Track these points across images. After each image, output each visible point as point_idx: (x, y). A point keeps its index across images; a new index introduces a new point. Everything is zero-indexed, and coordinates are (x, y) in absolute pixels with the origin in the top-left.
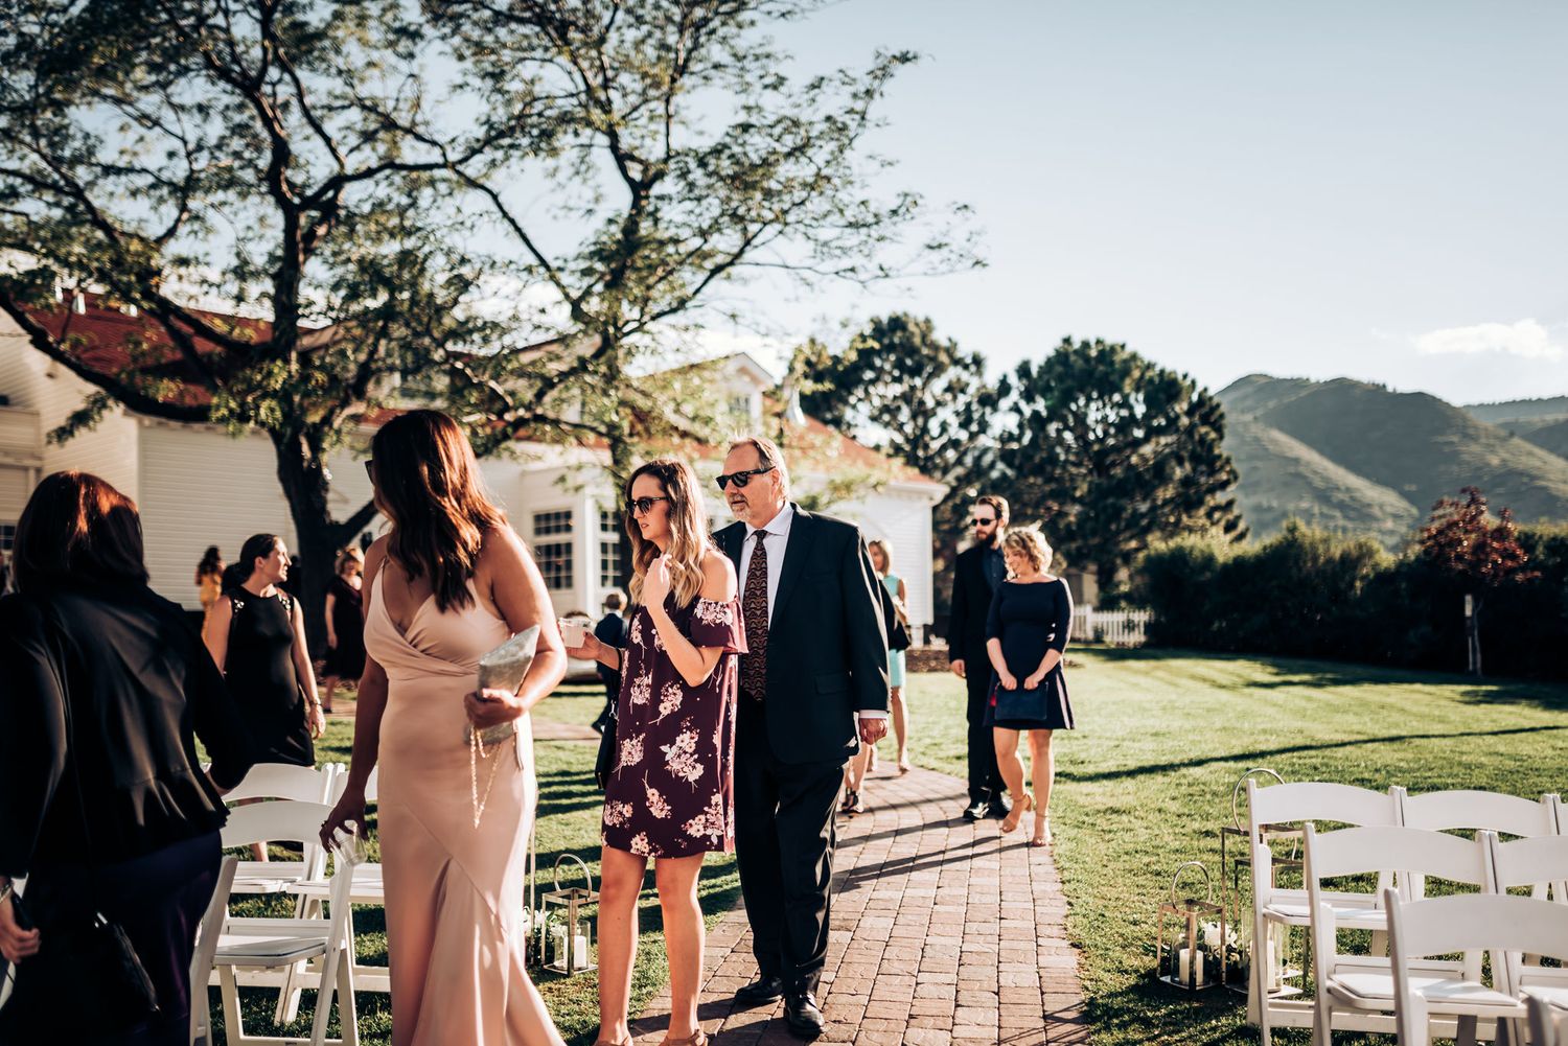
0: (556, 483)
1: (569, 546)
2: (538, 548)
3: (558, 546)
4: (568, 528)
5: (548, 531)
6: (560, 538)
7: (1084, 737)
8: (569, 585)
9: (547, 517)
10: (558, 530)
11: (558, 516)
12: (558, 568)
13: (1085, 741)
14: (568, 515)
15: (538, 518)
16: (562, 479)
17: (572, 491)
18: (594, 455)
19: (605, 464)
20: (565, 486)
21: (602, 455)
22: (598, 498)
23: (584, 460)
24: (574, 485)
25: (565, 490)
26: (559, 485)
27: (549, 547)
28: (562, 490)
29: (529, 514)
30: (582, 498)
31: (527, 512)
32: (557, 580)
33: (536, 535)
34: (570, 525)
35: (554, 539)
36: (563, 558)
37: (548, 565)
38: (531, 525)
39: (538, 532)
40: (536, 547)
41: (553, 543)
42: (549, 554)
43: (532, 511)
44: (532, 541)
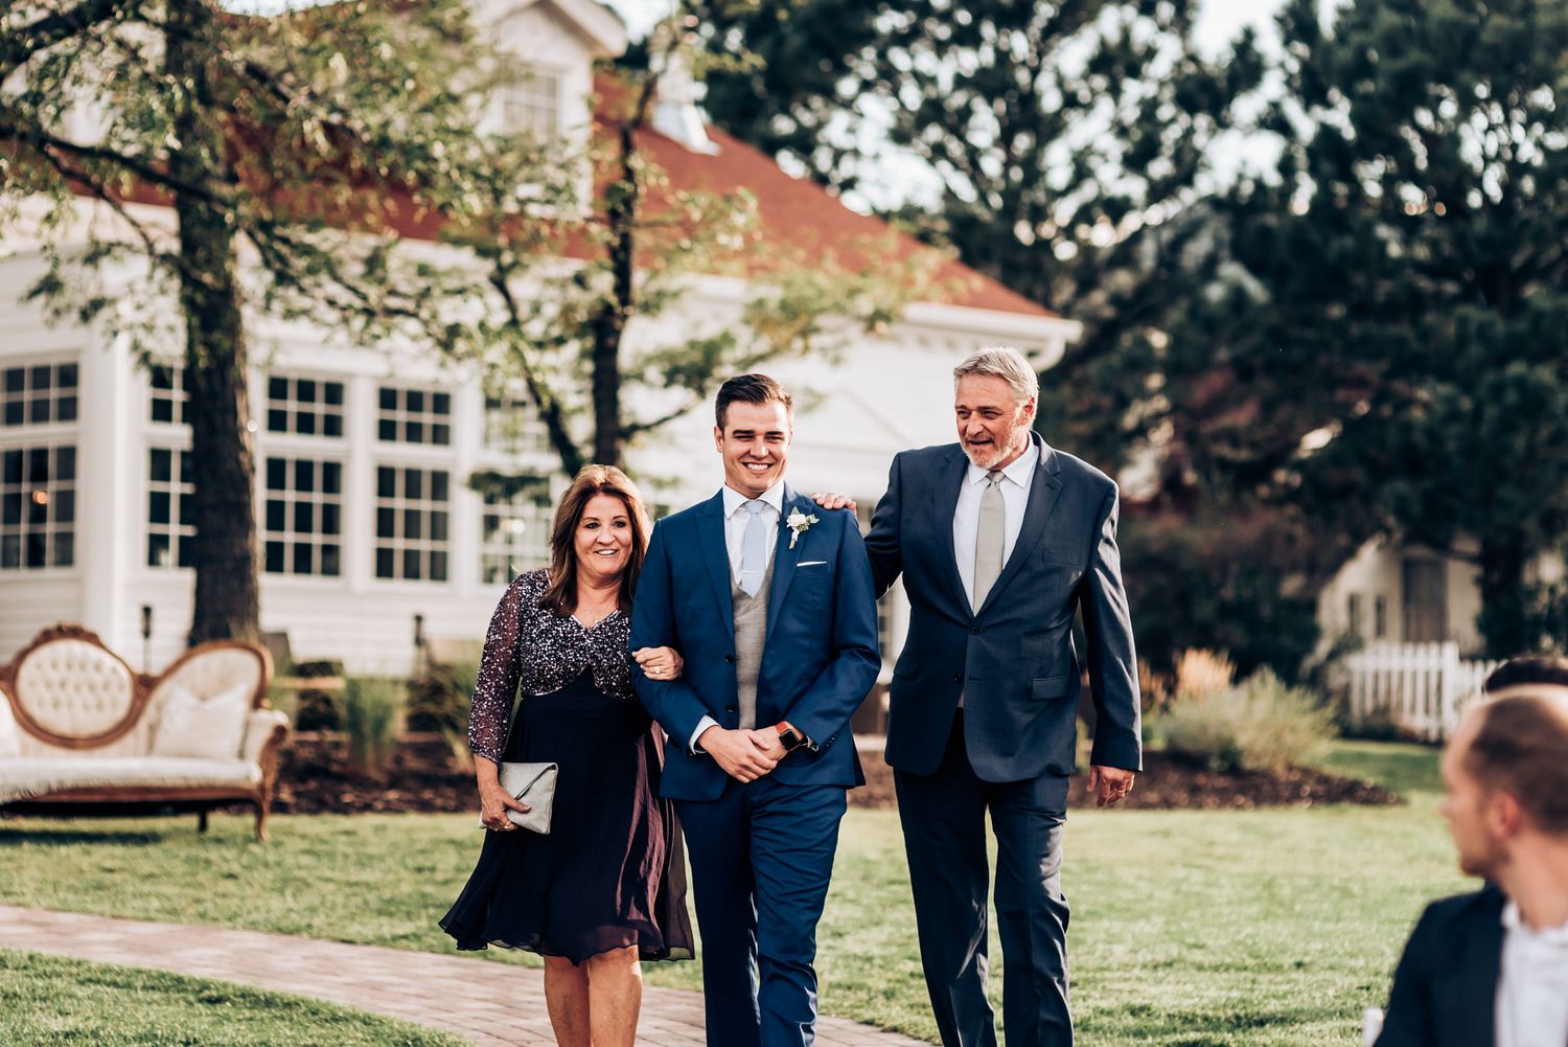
0: (34, 294)
1: (68, 455)
4: (68, 410)
5: (14, 416)
6: (49, 435)
7: (1299, 965)
8: (66, 558)
9: (15, 378)
10: (40, 414)
12: (39, 515)
13: (1299, 975)
14: (69, 375)
16: (50, 286)
17: (75, 316)
18: (134, 223)
19: (160, 248)
20: (59, 301)
21: (154, 225)
22: (141, 334)
23: (106, 234)
24: (81, 301)
25: (57, 312)
26: (41, 299)
27: (14, 458)
28: (49, 314)
30: (98, 333)
32: (35, 542)
34: (74, 401)
35: (28, 436)
36: (53, 485)
37: (13, 501)
41: (27, 445)
42: (13, 476)
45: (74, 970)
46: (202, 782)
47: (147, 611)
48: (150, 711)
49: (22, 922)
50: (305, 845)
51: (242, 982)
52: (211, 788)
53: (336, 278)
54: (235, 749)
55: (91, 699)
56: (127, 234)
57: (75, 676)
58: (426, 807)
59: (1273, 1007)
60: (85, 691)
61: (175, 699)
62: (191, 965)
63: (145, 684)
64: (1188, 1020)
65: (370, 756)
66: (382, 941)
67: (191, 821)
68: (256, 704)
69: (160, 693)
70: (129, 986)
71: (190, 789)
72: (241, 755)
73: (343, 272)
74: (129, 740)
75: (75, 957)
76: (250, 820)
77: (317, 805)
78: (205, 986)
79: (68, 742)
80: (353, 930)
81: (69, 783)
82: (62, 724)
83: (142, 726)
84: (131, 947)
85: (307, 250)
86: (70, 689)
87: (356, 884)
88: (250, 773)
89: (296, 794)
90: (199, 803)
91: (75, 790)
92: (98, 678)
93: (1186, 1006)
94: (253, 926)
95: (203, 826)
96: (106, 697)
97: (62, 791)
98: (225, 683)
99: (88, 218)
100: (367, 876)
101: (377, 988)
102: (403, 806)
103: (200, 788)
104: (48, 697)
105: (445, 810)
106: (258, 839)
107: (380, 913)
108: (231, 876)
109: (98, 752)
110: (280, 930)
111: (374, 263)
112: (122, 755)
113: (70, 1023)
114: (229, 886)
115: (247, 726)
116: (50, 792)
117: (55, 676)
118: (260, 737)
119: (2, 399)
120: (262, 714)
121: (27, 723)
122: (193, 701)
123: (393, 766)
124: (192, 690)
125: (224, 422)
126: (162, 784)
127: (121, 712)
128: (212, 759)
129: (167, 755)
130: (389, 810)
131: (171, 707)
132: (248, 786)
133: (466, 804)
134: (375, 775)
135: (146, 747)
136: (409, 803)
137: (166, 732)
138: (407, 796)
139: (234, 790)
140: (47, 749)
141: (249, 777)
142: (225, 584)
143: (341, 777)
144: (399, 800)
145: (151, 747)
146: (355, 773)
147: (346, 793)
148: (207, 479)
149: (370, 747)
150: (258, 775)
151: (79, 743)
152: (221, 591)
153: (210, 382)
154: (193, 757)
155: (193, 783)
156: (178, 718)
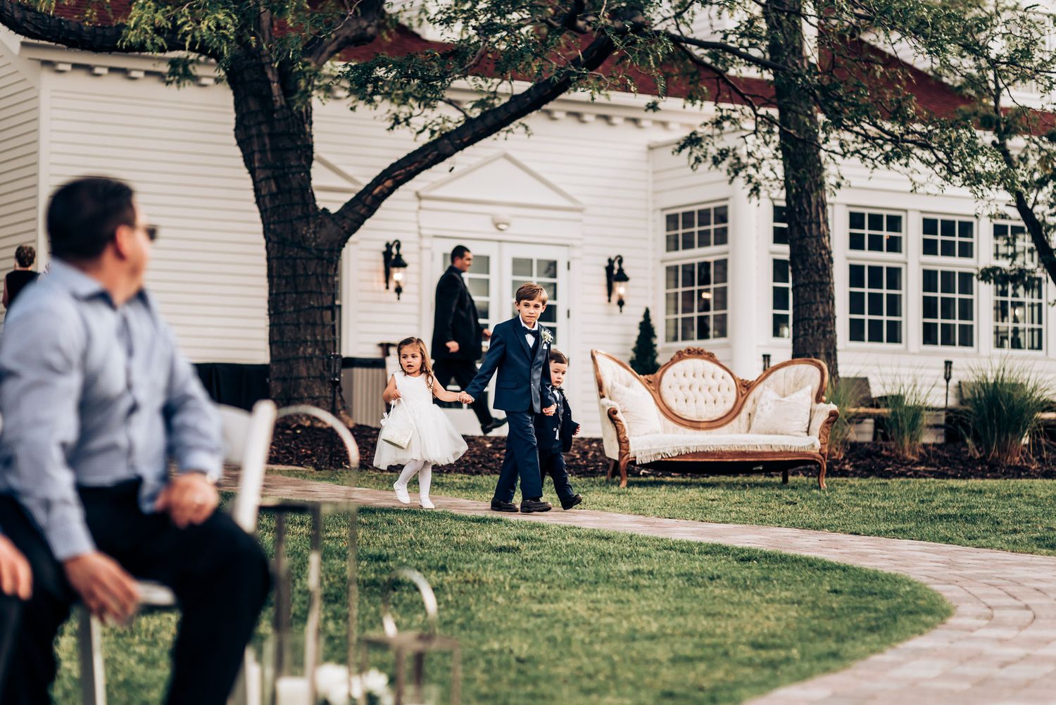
0: (682, 147)
1: (722, 265)
2: (672, 271)
3: (705, 266)
4: (722, 237)
5: (688, 244)
6: (710, 253)
8: (722, 332)
9: (688, 218)
10: (704, 241)
11: (704, 216)
12: (705, 306)
14: (722, 215)
15: (672, 221)
16: (693, 141)
17: (710, 161)
19: (762, 112)
20: (697, 152)
22: (752, 171)
24: (713, 151)
25: (698, 160)
26: (686, 151)
27: (688, 270)
28: (693, 161)
29: (658, 213)
30: (725, 172)
31: (654, 211)
32: (703, 322)
33: (668, 250)
34: (725, 230)
35: (696, 255)
36: (712, 286)
37: (688, 296)
38: (660, 232)
39: (672, 244)
40: (668, 269)
41: (696, 261)
42: (688, 281)
43: (663, 210)
44: (663, 261)
45: (657, 543)
46: (782, 449)
47: (766, 356)
48: (749, 403)
49: (637, 521)
50: (851, 490)
52: (789, 453)
54: (806, 430)
55: (710, 397)
57: (699, 381)
58: (942, 475)
60: (705, 391)
61: (765, 395)
62: (739, 543)
63: (746, 387)
65: (907, 443)
66: (879, 533)
67: (777, 478)
68: (818, 399)
69: (755, 393)
70: (690, 551)
71: (774, 453)
72: (808, 432)
74: (735, 422)
75: (662, 537)
77: (867, 473)
78: (742, 551)
79: (694, 425)
80: (862, 528)
81: (693, 450)
82: (691, 414)
83: (744, 414)
84: (702, 534)
86: (696, 390)
88: (813, 443)
89: (855, 466)
90: (782, 465)
91: (696, 454)
92: (714, 383)
94: (791, 525)
95: (785, 480)
96: (719, 395)
97: (687, 454)
98: (798, 386)
101: (863, 555)
102: (927, 474)
103: (780, 453)
104: (681, 396)
105: (954, 477)
106: (818, 487)
108: (790, 503)
109: (715, 431)
110: (809, 527)
112: (730, 433)
114: (788, 507)
115: (812, 412)
116: (680, 455)
117: (686, 382)
118: (820, 419)
119: (680, 231)
120: (822, 405)
121: (668, 413)
122: (776, 397)
123: (922, 451)
124: (777, 390)
125: (810, 229)
126: (755, 450)
127: (730, 406)
128: (788, 434)
129: (759, 433)
130: (917, 475)
131: (762, 401)
132: (813, 452)
133: (971, 474)
134: (911, 457)
135: (746, 428)
136: (931, 472)
137: (759, 417)
138: (929, 469)
139: (804, 454)
140: (681, 429)
141: (813, 446)
142: (813, 335)
143: (888, 458)
144: (924, 471)
145: (749, 428)
146: (898, 456)
147: (889, 466)
148: (800, 267)
149: (907, 439)
150: (818, 445)
151: (702, 425)
152: (810, 338)
153: (801, 204)
154: (776, 433)
155: (776, 450)
156: (766, 408)
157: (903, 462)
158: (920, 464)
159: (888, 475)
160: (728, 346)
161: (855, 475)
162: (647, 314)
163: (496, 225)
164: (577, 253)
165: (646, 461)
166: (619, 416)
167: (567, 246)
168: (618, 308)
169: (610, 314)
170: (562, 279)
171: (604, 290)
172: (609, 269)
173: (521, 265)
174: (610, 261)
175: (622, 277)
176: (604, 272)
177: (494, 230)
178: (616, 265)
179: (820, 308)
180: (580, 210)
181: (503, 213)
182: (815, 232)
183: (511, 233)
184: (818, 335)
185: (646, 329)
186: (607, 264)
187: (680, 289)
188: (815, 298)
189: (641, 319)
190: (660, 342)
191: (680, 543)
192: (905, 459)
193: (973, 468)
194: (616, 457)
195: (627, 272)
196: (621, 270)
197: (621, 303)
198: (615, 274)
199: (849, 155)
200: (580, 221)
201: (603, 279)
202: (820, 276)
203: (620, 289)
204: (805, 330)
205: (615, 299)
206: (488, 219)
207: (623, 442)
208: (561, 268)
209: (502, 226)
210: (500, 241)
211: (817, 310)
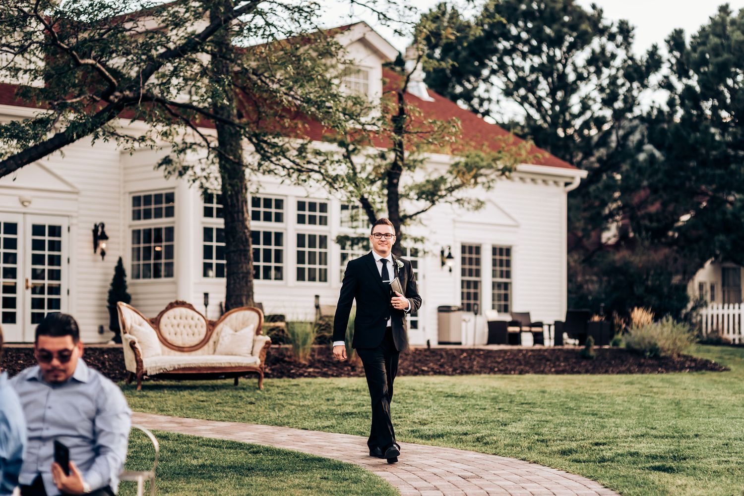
0: (160, 165)
1: (170, 231)
2: (136, 234)
3: (158, 231)
4: (170, 212)
5: (147, 215)
6: (162, 222)
7: (696, 436)
8: (170, 274)
9: (147, 199)
10: (158, 214)
11: (158, 198)
12: (158, 255)
13: (697, 440)
14: (170, 198)
15: (136, 200)
16: (167, 161)
17: (177, 173)
18: (201, 135)
19: (212, 145)
20: (170, 168)
21: (210, 136)
22: (204, 181)
23: (189, 140)
24: (179, 167)
25: (170, 172)
26: (163, 167)
27: (148, 232)
28: (166, 173)
29: (127, 195)
30: (186, 181)
31: (125, 193)
32: (157, 267)
33: (134, 219)
34: (172, 208)
35: (153, 223)
36: (164, 244)
37: (148, 250)
38: (129, 208)
39: (137, 216)
40: (134, 232)
41: (153, 227)
42: (148, 240)
43: (130, 193)
44: (130, 226)
45: (197, 441)
46: (237, 365)
47: (206, 295)
48: (214, 335)
49: (171, 422)
50: (279, 391)
51: (266, 445)
52: (240, 367)
53: (285, 157)
54: (250, 352)
55: (190, 332)
56: (199, 140)
57: (183, 322)
58: (325, 375)
59: (687, 452)
60: (187, 328)
61: (224, 331)
62: (244, 439)
63: (212, 325)
64: (654, 457)
65: (301, 354)
66: (318, 429)
67: (231, 381)
68: (258, 333)
69: (218, 328)
70: (220, 447)
71: (232, 368)
72: (252, 354)
73: (288, 154)
74: (206, 347)
75: (197, 435)
76: (256, 381)
77: (281, 375)
78: (251, 446)
79: (181, 349)
80: (306, 424)
81: (182, 366)
82: (179, 342)
83: (211, 342)
84: (218, 432)
85: (274, 145)
86: (182, 327)
87: (303, 406)
88: (255, 361)
89: (272, 370)
90: (235, 374)
91: (184, 369)
92: (193, 323)
93: (653, 451)
94: (264, 423)
95: (236, 383)
96: (196, 330)
97: (179, 369)
98: (245, 324)
99: (183, 133)
100: (306, 403)
101: (320, 447)
102: (316, 374)
103: (236, 367)
104: (172, 331)
105: (333, 376)
106: (259, 388)
107: (315, 417)
108: (251, 403)
109: (193, 353)
110: (276, 424)
111: (302, 150)
112: (203, 354)
113: (201, 461)
114: (252, 407)
115: (254, 341)
116: (175, 370)
117: (175, 322)
118: (260, 346)
119: (142, 208)
120: (260, 337)
121: (164, 341)
122: (232, 332)
123: (310, 358)
124: (231, 327)
125: (238, 216)
126: (220, 365)
127: (202, 337)
128: (240, 355)
129: (221, 354)
130: (310, 375)
131: (223, 334)
132: (255, 366)
133: (342, 373)
134: (304, 362)
135: (213, 351)
136: (318, 373)
137: (221, 344)
138: (317, 370)
139: (250, 368)
140: (173, 352)
141: (255, 363)
142: (239, 283)
143: (290, 363)
144: (314, 372)
145: (215, 351)
146: (295, 361)
147: (292, 369)
148: (232, 240)
149: (301, 350)
150: (259, 362)
151: (185, 349)
152: (238, 286)
153: (232, 200)
154: (232, 355)
155: (233, 365)
156: (225, 339)
157: (299, 366)
158: (310, 366)
159: (293, 376)
160: (175, 283)
161: (274, 377)
162: (120, 261)
163: (23, 203)
164: (74, 221)
165: (153, 373)
166: (137, 345)
167: (68, 216)
168: (100, 257)
169: (95, 261)
170: (64, 238)
171: (91, 245)
172: (95, 231)
173: (38, 230)
174: (96, 226)
175: (104, 237)
176: (91, 233)
177: (20, 205)
178: (100, 229)
179: (244, 266)
180: (77, 193)
181: (27, 195)
182: (241, 218)
183: (31, 208)
184: (243, 283)
185: (120, 270)
186: (93, 227)
187: (142, 245)
188: (241, 259)
189: (115, 264)
190: (128, 279)
191: (210, 440)
192: (300, 363)
193: (342, 369)
194: (135, 371)
195: (108, 233)
196: (103, 232)
197: (103, 254)
198: (99, 235)
199: (266, 173)
200: (76, 200)
201: (91, 238)
202: (244, 246)
203: (103, 245)
204: (234, 280)
205: (99, 251)
206: (17, 198)
207: (139, 362)
208: (64, 231)
209: (26, 204)
210: (24, 213)
211: (242, 267)
